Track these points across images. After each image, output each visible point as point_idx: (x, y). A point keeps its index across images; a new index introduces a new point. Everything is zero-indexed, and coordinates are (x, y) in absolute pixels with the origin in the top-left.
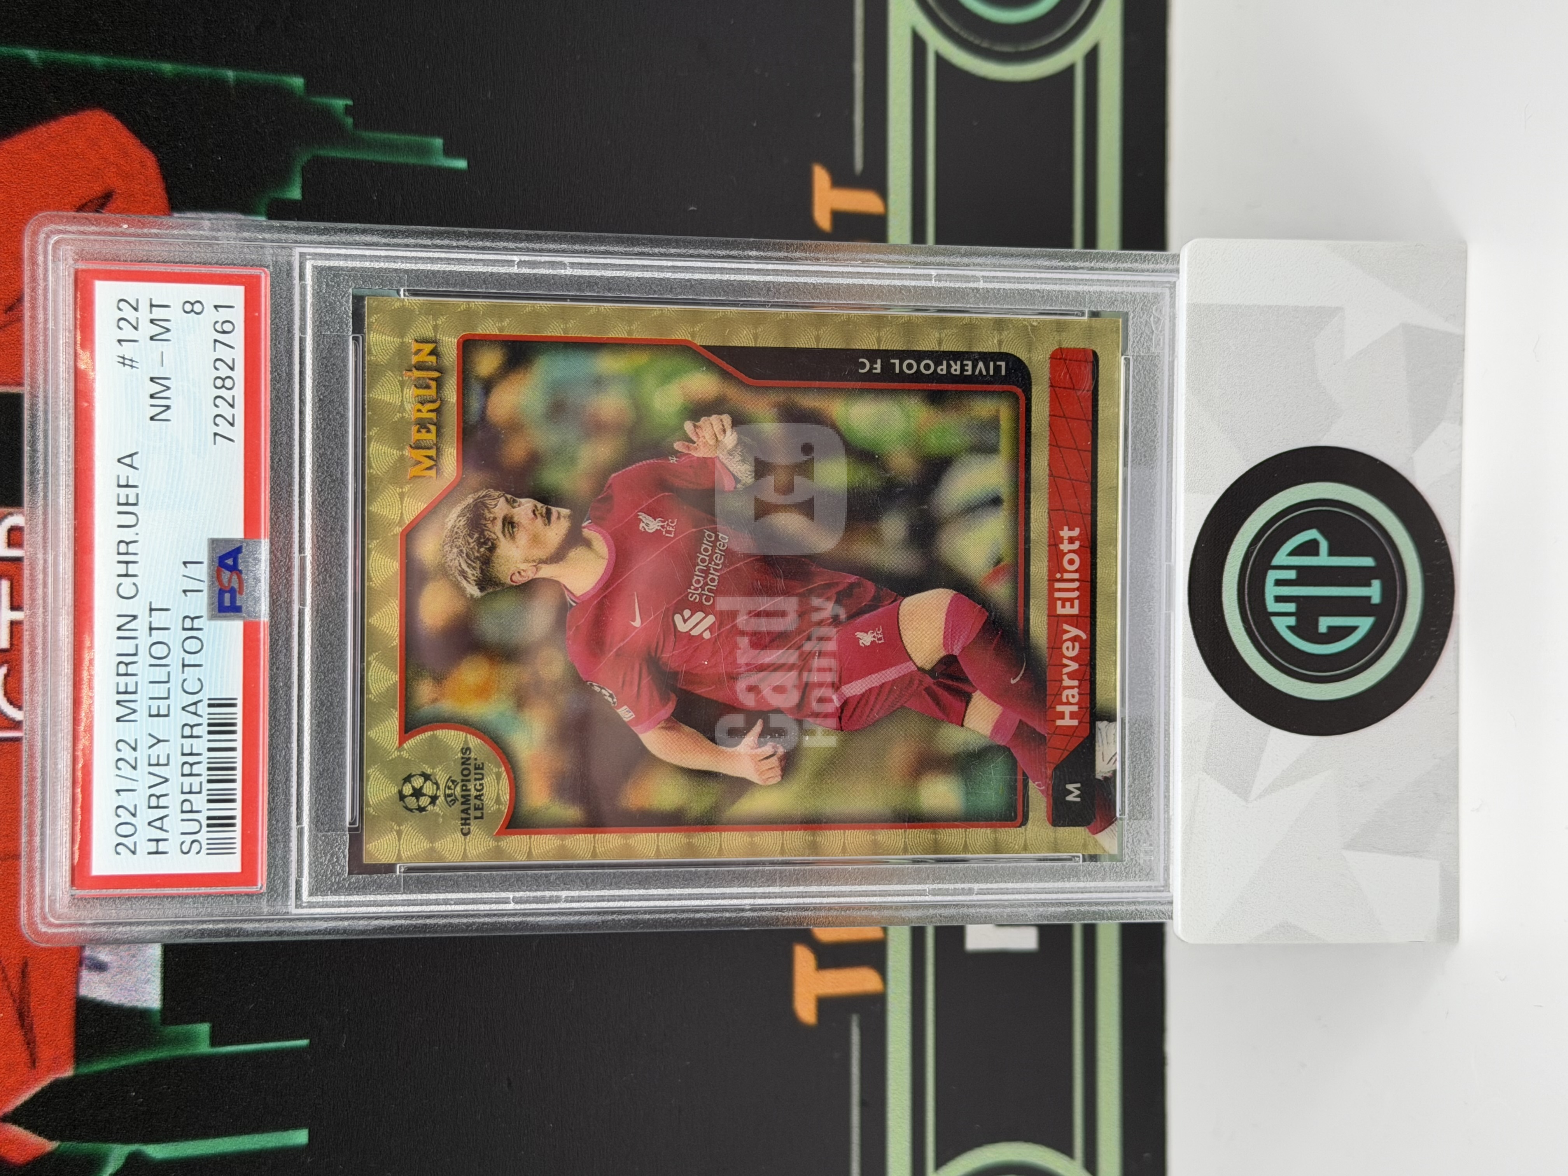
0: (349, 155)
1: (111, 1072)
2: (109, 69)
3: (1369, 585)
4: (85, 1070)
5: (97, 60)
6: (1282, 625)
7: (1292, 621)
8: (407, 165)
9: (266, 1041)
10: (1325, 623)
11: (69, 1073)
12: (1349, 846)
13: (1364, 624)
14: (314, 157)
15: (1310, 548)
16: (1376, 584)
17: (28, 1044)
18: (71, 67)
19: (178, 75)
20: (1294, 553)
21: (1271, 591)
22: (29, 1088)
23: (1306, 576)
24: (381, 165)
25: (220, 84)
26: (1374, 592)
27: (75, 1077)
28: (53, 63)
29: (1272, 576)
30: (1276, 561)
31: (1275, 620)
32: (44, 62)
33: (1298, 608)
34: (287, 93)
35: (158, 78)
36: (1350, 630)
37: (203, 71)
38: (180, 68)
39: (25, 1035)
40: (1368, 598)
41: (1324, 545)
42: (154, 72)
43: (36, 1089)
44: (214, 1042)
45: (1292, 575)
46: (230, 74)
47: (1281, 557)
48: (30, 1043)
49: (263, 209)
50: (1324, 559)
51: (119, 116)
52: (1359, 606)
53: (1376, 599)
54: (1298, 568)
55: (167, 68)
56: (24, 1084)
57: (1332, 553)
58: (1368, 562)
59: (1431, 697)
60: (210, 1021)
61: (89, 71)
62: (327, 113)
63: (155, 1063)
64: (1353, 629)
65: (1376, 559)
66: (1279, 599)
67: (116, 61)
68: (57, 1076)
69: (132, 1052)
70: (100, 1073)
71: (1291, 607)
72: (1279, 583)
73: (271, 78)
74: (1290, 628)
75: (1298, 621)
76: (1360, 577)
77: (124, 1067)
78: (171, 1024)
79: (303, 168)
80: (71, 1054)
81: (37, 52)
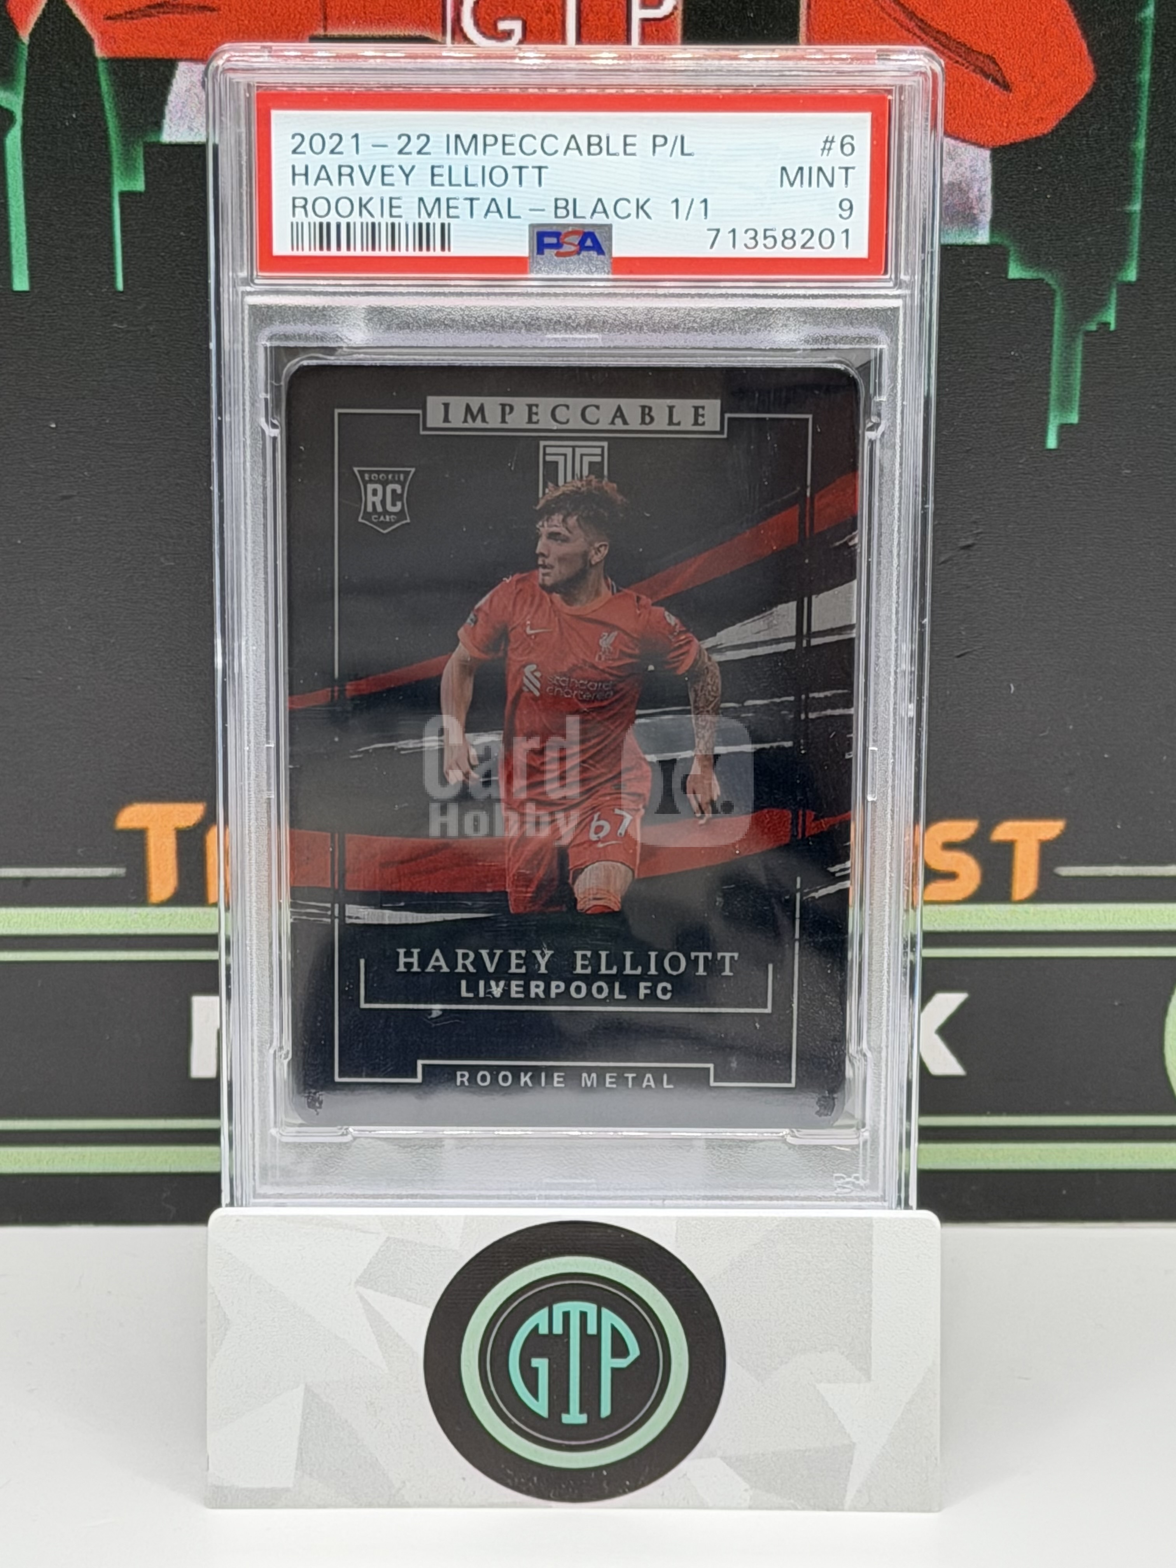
0: (1057, 328)
1: (99, 94)
2: (1138, 86)
3: (581, 1411)
4: (101, 67)
5: (1145, 76)
6: (539, 1320)
7: (544, 1330)
8: (1048, 385)
9: (124, 247)
10: (541, 1364)
11: (99, 53)
12: (307, 1389)
13: (541, 1406)
14: (1054, 291)
15: (620, 1349)
16: (583, 1419)
17: (131, 12)
18: (1137, 50)
19: (1134, 155)
20: (615, 1331)
21: (575, 1307)
22: (85, 14)
23: (591, 1344)
24: (1049, 359)
25: (1127, 198)
26: (575, 1416)
27: (95, 59)
28: (1141, 32)
29: (590, 1308)
30: (605, 1312)
31: (545, 1311)
32: (1142, 23)
33: (557, 1336)
34: (1120, 264)
35: (1131, 135)
36: (534, 1391)
37: (1139, 181)
38: (1141, 157)
39: (139, 10)
40: (567, 1410)
41: (622, 1363)
42: (1135, 133)
43: (83, 21)
44: (123, 194)
45: (592, 1330)
46: (1136, 207)
47: (610, 1318)
48: (130, 14)
49: (997, 240)
50: (608, 1363)
51: (1089, 96)
52: (559, 1401)
53: (566, 1419)
54: (598, 1337)
55: (1141, 144)
56: (90, 10)
57: (615, 1371)
58: (606, 1410)
59: (464, 1479)
60: (146, 191)
61: (1135, 66)
62: (1101, 304)
63: (106, 137)
64: (534, 1392)
65: (607, 1418)
66: (566, 1316)
67: (1146, 93)
68: (96, 41)
69: (118, 114)
70: (98, 84)
71: (558, 1329)
72: (583, 1316)
73: (1135, 248)
74: (536, 1328)
75: (544, 1336)
76: (590, 1402)
77: (103, 105)
78: (145, 153)
79: (1043, 280)
80: (119, 55)
81: (1152, 16)
